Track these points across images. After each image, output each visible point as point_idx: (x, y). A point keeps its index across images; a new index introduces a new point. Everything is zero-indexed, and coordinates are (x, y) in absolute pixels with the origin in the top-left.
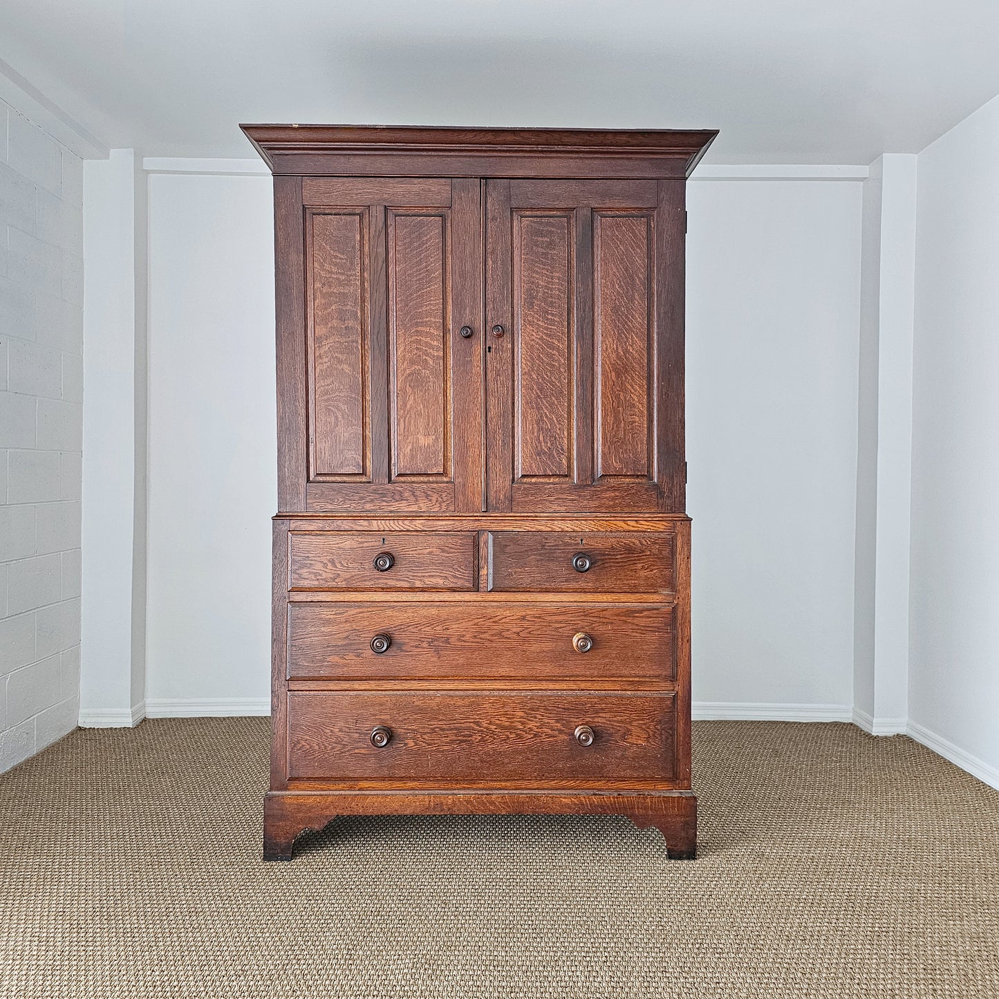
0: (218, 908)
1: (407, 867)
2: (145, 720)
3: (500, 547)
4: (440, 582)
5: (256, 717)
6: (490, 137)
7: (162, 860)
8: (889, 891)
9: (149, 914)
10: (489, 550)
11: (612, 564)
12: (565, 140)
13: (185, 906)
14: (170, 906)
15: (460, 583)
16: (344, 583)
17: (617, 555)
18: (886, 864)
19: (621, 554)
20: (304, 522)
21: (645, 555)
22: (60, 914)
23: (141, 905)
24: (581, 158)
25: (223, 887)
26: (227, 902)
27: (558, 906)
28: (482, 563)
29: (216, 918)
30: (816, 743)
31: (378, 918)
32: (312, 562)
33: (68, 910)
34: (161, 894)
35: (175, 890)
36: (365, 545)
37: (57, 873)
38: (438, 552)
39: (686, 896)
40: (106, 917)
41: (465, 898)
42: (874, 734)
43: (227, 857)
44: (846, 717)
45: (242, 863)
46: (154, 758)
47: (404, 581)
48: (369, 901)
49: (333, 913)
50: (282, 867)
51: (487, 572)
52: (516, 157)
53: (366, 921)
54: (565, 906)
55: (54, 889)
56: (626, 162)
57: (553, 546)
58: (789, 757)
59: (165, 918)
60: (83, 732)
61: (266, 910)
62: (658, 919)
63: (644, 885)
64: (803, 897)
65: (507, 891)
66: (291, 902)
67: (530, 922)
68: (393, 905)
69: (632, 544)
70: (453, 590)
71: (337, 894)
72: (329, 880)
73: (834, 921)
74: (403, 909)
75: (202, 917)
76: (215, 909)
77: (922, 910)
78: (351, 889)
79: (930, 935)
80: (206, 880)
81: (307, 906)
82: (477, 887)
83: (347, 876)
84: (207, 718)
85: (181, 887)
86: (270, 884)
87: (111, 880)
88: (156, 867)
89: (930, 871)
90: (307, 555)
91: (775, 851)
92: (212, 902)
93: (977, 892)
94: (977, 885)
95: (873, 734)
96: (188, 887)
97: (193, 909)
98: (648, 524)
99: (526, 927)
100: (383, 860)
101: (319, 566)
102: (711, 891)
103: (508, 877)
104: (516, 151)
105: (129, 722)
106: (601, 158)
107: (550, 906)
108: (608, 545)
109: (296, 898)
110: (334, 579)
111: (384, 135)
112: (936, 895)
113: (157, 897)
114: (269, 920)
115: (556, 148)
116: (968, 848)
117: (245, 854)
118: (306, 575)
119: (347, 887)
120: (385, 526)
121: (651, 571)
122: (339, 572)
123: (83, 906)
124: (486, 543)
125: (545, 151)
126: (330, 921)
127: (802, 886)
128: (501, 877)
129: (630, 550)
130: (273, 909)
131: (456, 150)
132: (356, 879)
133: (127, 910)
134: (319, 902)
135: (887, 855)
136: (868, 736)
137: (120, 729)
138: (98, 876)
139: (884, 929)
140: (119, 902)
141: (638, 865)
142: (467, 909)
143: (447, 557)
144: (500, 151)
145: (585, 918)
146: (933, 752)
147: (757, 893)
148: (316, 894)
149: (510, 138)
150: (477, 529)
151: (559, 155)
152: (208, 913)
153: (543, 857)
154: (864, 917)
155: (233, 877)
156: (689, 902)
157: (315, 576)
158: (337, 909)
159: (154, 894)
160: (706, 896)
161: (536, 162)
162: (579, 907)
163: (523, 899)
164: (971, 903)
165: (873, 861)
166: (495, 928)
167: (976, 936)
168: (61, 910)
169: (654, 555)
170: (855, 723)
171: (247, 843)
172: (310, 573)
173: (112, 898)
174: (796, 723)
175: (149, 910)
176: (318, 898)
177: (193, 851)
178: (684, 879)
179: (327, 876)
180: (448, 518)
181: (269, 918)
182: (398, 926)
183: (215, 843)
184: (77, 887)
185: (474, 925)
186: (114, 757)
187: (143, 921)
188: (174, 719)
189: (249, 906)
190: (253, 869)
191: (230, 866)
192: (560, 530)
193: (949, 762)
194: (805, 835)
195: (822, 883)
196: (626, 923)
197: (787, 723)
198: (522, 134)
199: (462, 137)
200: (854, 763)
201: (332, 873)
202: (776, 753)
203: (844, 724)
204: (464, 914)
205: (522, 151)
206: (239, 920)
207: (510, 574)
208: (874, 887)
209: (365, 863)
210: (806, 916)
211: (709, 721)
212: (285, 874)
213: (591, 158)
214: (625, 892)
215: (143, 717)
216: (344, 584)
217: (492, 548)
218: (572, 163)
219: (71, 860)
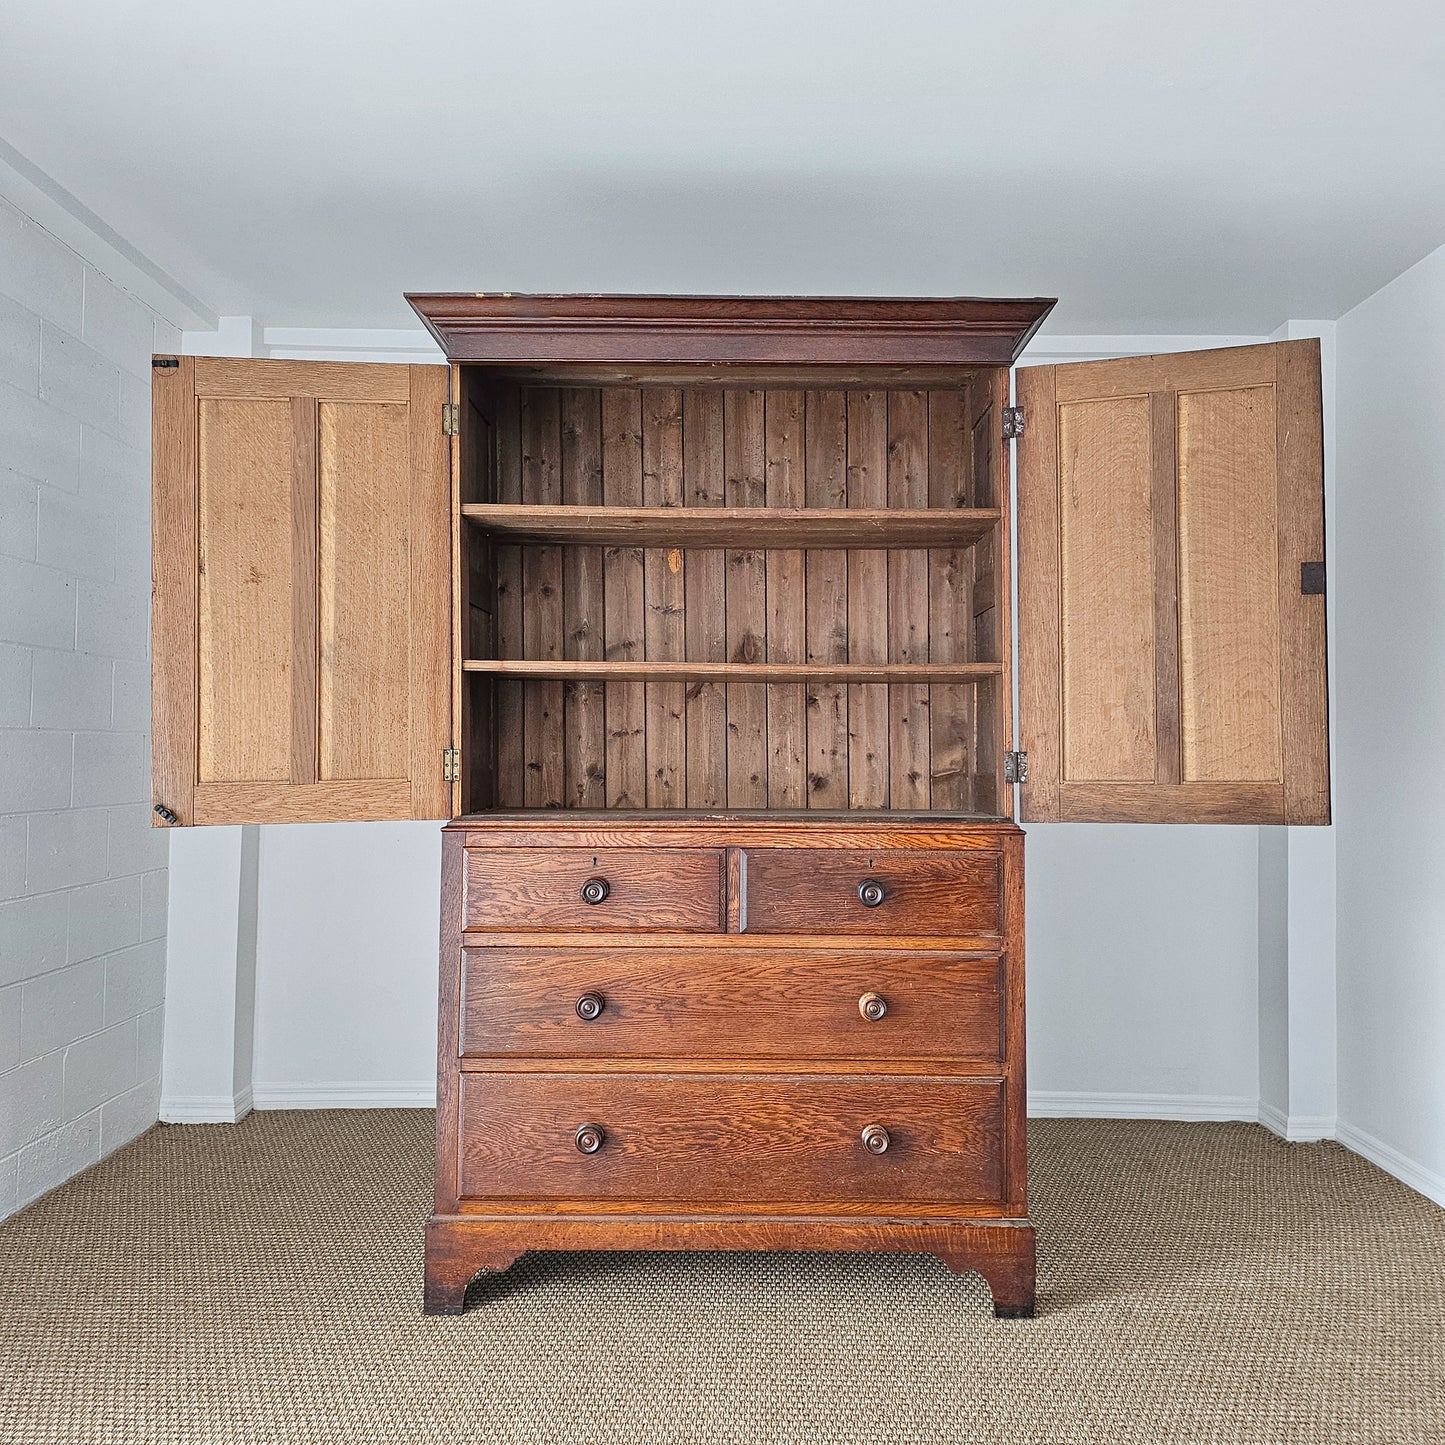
0: (362, 1381)
1: (625, 1325)
2: (252, 1112)
3: (757, 871)
4: (673, 919)
5: (409, 1109)
6: (744, 308)
7: (283, 1313)
8: (1310, 1365)
9: (267, 1388)
10: (740, 874)
11: (914, 896)
12: (847, 312)
13: (315, 1378)
14: (295, 1377)
15: (701, 921)
16: (540, 920)
17: (921, 883)
18: (1305, 1327)
19: (927, 882)
20: (486, 835)
21: (962, 883)
22: (142, 1387)
23: (255, 1376)
24: (869, 337)
25: (368, 1351)
26: (374, 1372)
27: (839, 1383)
28: (732, 893)
29: (360, 1395)
30: (1207, 1152)
31: (587, 1397)
32: (496, 891)
33: (153, 1382)
34: (282, 1361)
35: (301, 1356)
36: (570, 867)
37: (135, 1330)
38: (669, 877)
39: (1020, 1371)
40: (206, 1393)
41: (708, 1370)
42: (1289, 1139)
43: (372, 1309)
44: (1249, 1114)
45: (394, 1318)
46: (266, 1167)
47: (623, 917)
48: (573, 1374)
49: (523, 1390)
50: (451, 1323)
51: (739, 905)
52: (779, 335)
53: (570, 1402)
54: (849, 1383)
55: (133, 1352)
56: (931, 341)
57: (830, 870)
58: (1168, 1172)
59: (288, 1394)
60: (165, 1130)
61: (429, 1384)
62: (981, 1403)
63: (961, 1354)
64: (1188, 1372)
65: (767, 1361)
66: (464, 1373)
67: (800, 1406)
68: (607, 1380)
69: (941, 868)
70: (690, 931)
71: (527, 1363)
72: (516, 1343)
73: (1231, 1407)
74: (621, 1385)
75: (340, 1394)
76: (357, 1383)
77: (1357, 1393)
78: (548, 1356)
79: (1367, 1428)
80: (345, 1341)
81: (486, 1379)
82: (724, 1355)
83: (542, 1337)
84: (339, 1110)
85: (310, 1351)
86: (433, 1347)
87: (212, 1340)
88: (274, 1322)
89: (1369, 1337)
90: (488, 881)
91: (1147, 1307)
92: (354, 1373)
93: (1436, 1367)
94: (1436, 1358)
95: (1288, 1139)
96: (319, 1351)
97: (327, 1383)
98: (964, 838)
99: (795, 1411)
100: (591, 1315)
101: (506, 896)
102: (1056, 1364)
103: (768, 1341)
104: (780, 328)
105: (230, 1116)
106: (894, 336)
107: (829, 1383)
108: (907, 867)
109: (471, 1368)
110: (526, 915)
111: (600, 307)
112: (1377, 1371)
113: (277, 1364)
114: (433, 1398)
115: (834, 323)
116: (1423, 1305)
117: (397, 1305)
118: (487, 910)
119: (541, 1353)
120: (597, 840)
121: (968, 906)
122: (532, 905)
123: (174, 1376)
124: (737, 864)
125: (818, 327)
126: (519, 1401)
127: (1185, 1357)
128: (758, 1340)
129: (938, 875)
130: (439, 1384)
131: (697, 326)
132: (555, 1342)
133: (235, 1382)
134: (503, 1373)
135: (1308, 1314)
136: (1281, 1142)
137: (218, 1125)
138: (193, 1335)
139: (1302, 1419)
140: (224, 1371)
141: (952, 1325)
142: (712, 1386)
143: (683, 884)
144: (757, 327)
145: (877, 1401)
146: (1373, 1166)
147: (1121, 1367)
148: (498, 1363)
149: (771, 310)
150: (724, 845)
151: (838, 332)
152: (349, 1388)
153: (817, 1313)
154: (1274, 1402)
155: (381, 1337)
156: (1024, 1378)
157: (500, 911)
158: (529, 1384)
159: (272, 1360)
160: (1049, 1371)
161: (807, 343)
162: (869, 1384)
163: (789, 1372)
164: (1427, 1383)
165: (1287, 1323)
166: (752, 1414)
167: (1433, 1430)
168: (144, 1381)
169: (973, 883)
170: (1262, 1123)
171: (400, 1289)
172: (493, 906)
173: (213, 1365)
174: (1178, 1122)
175: (266, 1382)
176: (501, 1368)
177: (325, 1300)
178: (1017, 1346)
179: (514, 1338)
180: (684, 830)
181: (433, 1395)
182: (615, 1408)
183: (356, 1288)
184: (164, 1349)
185: (721, 1409)
186: (210, 1165)
187: (258, 1399)
188: (293, 1111)
189: (405, 1378)
190: (410, 1326)
191: (377, 1322)
192: (841, 846)
193: (1397, 1180)
194: (1190, 1284)
195: (1214, 1354)
196: (936, 1408)
197: (1165, 1122)
198: (787, 305)
199: (706, 309)
200: (1261, 1181)
201: (520, 1333)
202: (1149, 1166)
203: (1247, 1124)
204: (707, 1392)
205: (788, 327)
206: (391, 1398)
207: (771, 909)
208: (1289, 1360)
209: (567, 1319)
210: (1191, 1400)
211: (1053, 1119)
212: (454, 1333)
213: (882, 337)
214: (934, 1363)
215: (249, 1108)
216: (539, 922)
217: (745, 872)
218: (856, 343)
219: (154, 1311)
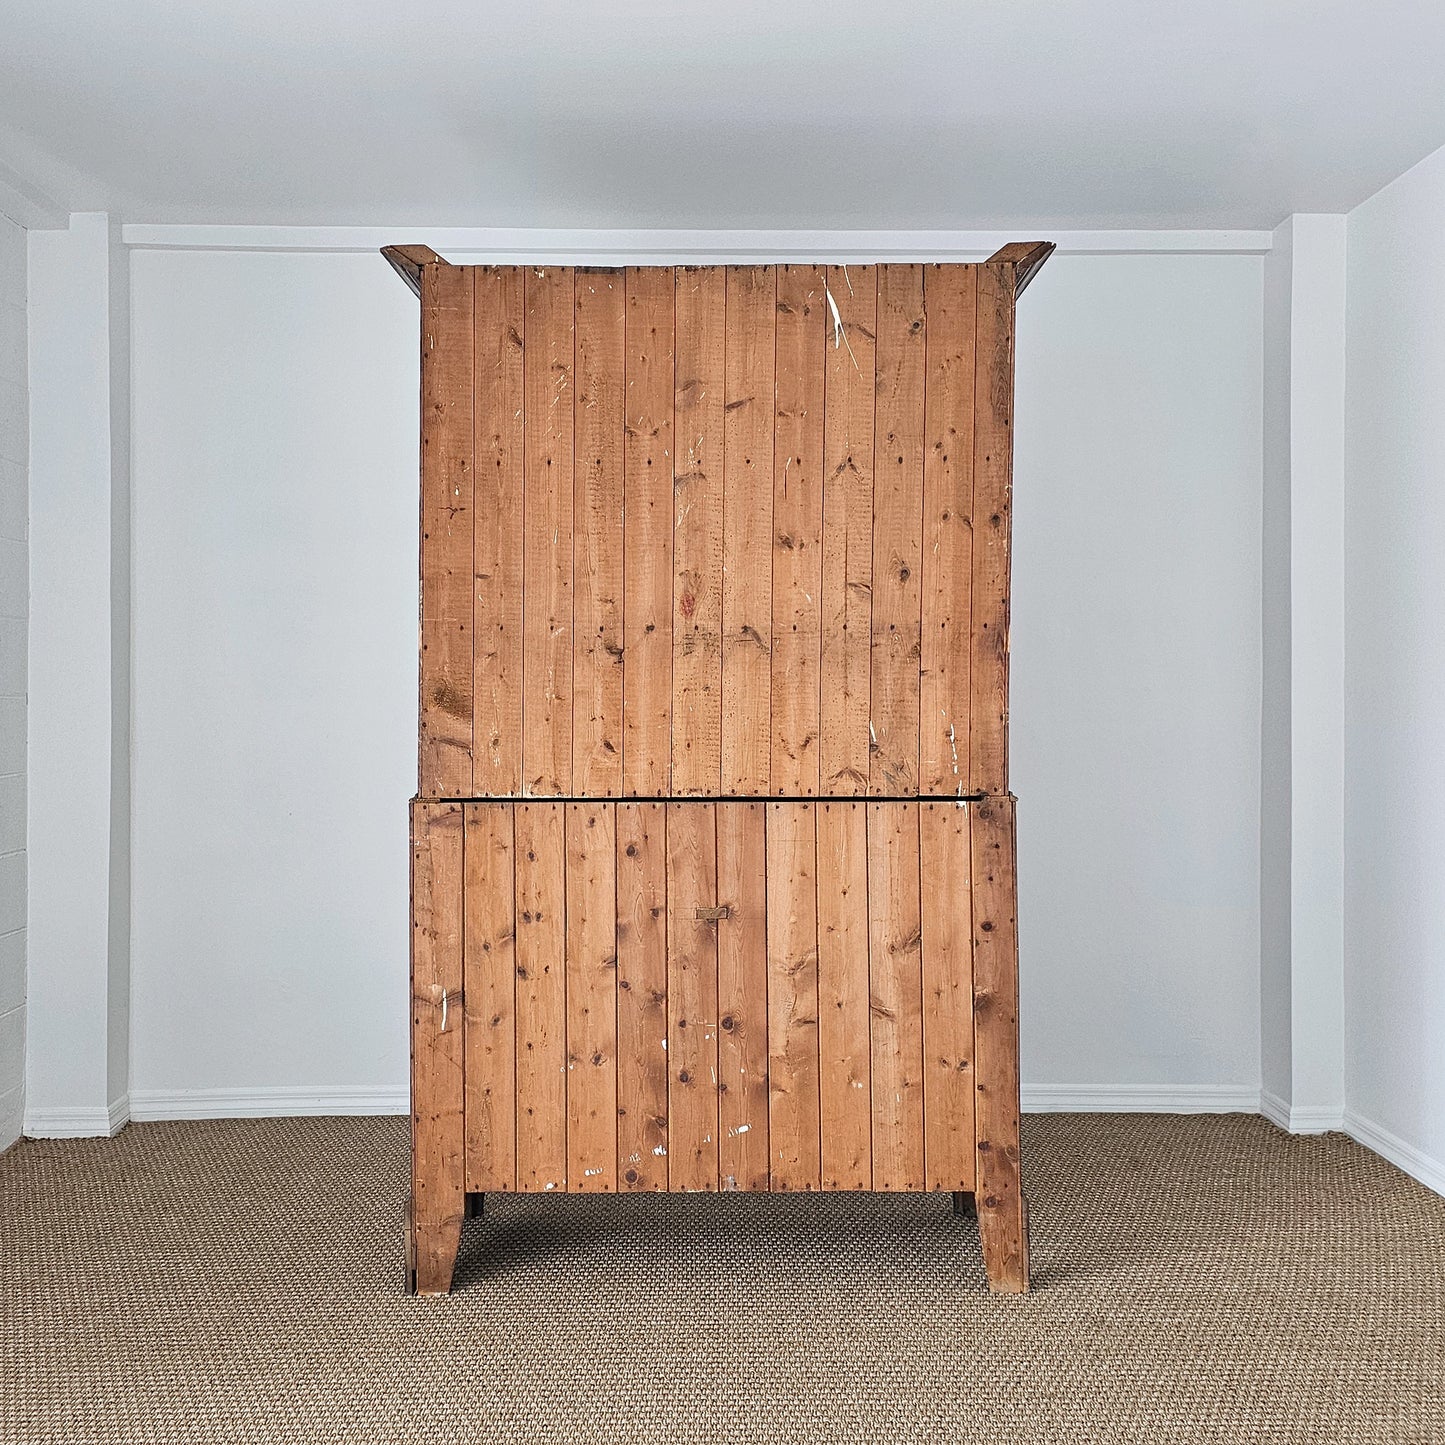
0: (265, 1412)
1: (553, 1347)
2: (129, 1124)
5: (309, 1118)
7: (175, 1343)
8: (1290, 1372)
9: (161, 1422)
13: (214, 1410)
14: (192, 1410)
18: (1289, 1332)
22: (24, 1425)
23: (148, 1410)
25: (271, 1381)
26: (278, 1403)
27: (785, 1402)
29: (264, 1427)
30: (1200, 1146)
31: (511, 1423)
33: (35, 1419)
34: (176, 1394)
35: (197, 1387)
37: (11, 1365)
39: (980, 1385)
40: (94, 1429)
41: (644, 1392)
42: (1292, 1132)
43: (274, 1336)
44: (1250, 1105)
45: (298, 1346)
46: (148, 1185)
48: (497, 1399)
49: (442, 1418)
50: (361, 1350)
53: (493, 1429)
54: (796, 1402)
58: (1156, 1169)
59: (184, 1428)
60: (31, 1145)
61: (339, 1414)
62: (937, 1419)
63: (918, 1369)
64: (1160, 1383)
65: (708, 1381)
66: (377, 1402)
67: (742, 1427)
68: (533, 1405)
71: (447, 1389)
72: (434, 1369)
73: (1203, 1418)
74: (548, 1410)
75: (241, 1427)
76: (260, 1414)
77: (1338, 1400)
78: (469, 1381)
79: (1345, 1435)
80: (245, 1372)
81: (402, 1407)
82: (661, 1375)
83: (462, 1362)
84: (229, 1120)
85: (206, 1382)
86: (343, 1375)
87: (98, 1373)
88: (166, 1353)
89: (1356, 1342)
91: (1122, 1315)
92: (256, 1404)
93: (1425, 1372)
94: (1426, 1362)
95: (1290, 1132)
96: (217, 1382)
97: (227, 1415)
99: (737, 1433)
100: (516, 1337)
102: (1019, 1377)
103: (710, 1360)
105: (105, 1129)
107: (774, 1403)
109: (385, 1396)
112: (1361, 1377)
113: (171, 1398)
114: (344, 1429)
116: (1419, 1307)
117: (302, 1332)
119: (462, 1378)
123: (57, 1412)
126: (437, 1429)
127: (1158, 1367)
128: (699, 1360)
130: (350, 1413)
132: (477, 1367)
133: (126, 1417)
134: (420, 1401)
135: (1294, 1319)
136: (1283, 1135)
137: (91, 1140)
138: (77, 1369)
139: (1277, 1428)
140: (112, 1406)
141: (910, 1338)
142: (647, 1409)
145: (825, 1419)
146: (1382, 1159)
147: (1089, 1379)
148: (415, 1390)
152: (251, 1420)
153: (764, 1329)
154: (1248, 1411)
155: (285, 1366)
156: (985, 1393)
158: (449, 1411)
159: (166, 1393)
160: (1012, 1384)
162: (817, 1402)
163: (732, 1392)
164: (1413, 1388)
165: (1272, 1328)
166: (690, 1436)
167: (1414, 1436)
168: (25, 1419)
170: (1264, 1114)
171: (305, 1314)
173: (101, 1400)
174: (1172, 1115)
175: (160, 1416)
176: (417, 1395)
177: (221, 1328)
178: (979, 1359)
179: (431, 1363)
181: (344, 1425)
182: (542, 1434)
183: (255, 1315)
184: (45, 1385)
185: (657, 1432)
186: (85, 1184)
187: (153, 1434)
188: (177, 1122)
189: (313, 1408)
190: (316, 1354)
191: (280, 1351)
193: (1406, 1174)
194: (1171, 1290)
195: (1190, 1363)
196: (887, 1425)
197: (1157, 1116)
200: (1258, 1177)
201: (438, 1358)
202: (1136, 1164)
203: (1247, 1116)
204: (642, 1415)
206: (298, 1430)
208: (1269, 1367)
209: (490, 1342)
210: (1160, 1411)
211: (1033, 1115)
212: (366, 1360)
214: (888, 1379)
215: (125, 1120)
219: (32, 1345)
